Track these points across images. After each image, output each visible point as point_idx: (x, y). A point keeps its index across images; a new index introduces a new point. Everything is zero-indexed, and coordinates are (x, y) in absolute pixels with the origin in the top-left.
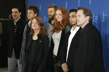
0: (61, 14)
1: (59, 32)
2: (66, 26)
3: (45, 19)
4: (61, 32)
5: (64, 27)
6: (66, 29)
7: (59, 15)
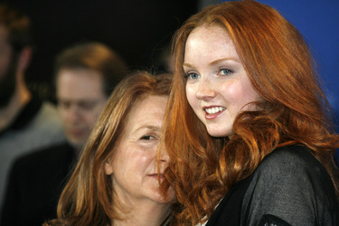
7: (215, 76)
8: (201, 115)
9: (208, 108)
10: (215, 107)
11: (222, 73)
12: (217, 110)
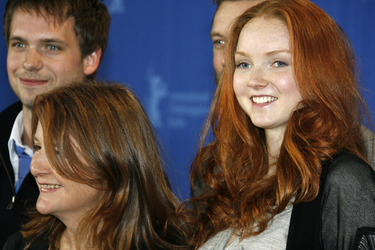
0: (286, 56)
1: (263, 227)
2: (328, 167)
3: (164, 105)
4: (281, 225)
5: (306, 176)
6: (332, 200)
7: (269, 66)
8: (245, 103)
9: (256, 96)
10: (263, 96)
11: (276, 65)
12: (265, 100)
